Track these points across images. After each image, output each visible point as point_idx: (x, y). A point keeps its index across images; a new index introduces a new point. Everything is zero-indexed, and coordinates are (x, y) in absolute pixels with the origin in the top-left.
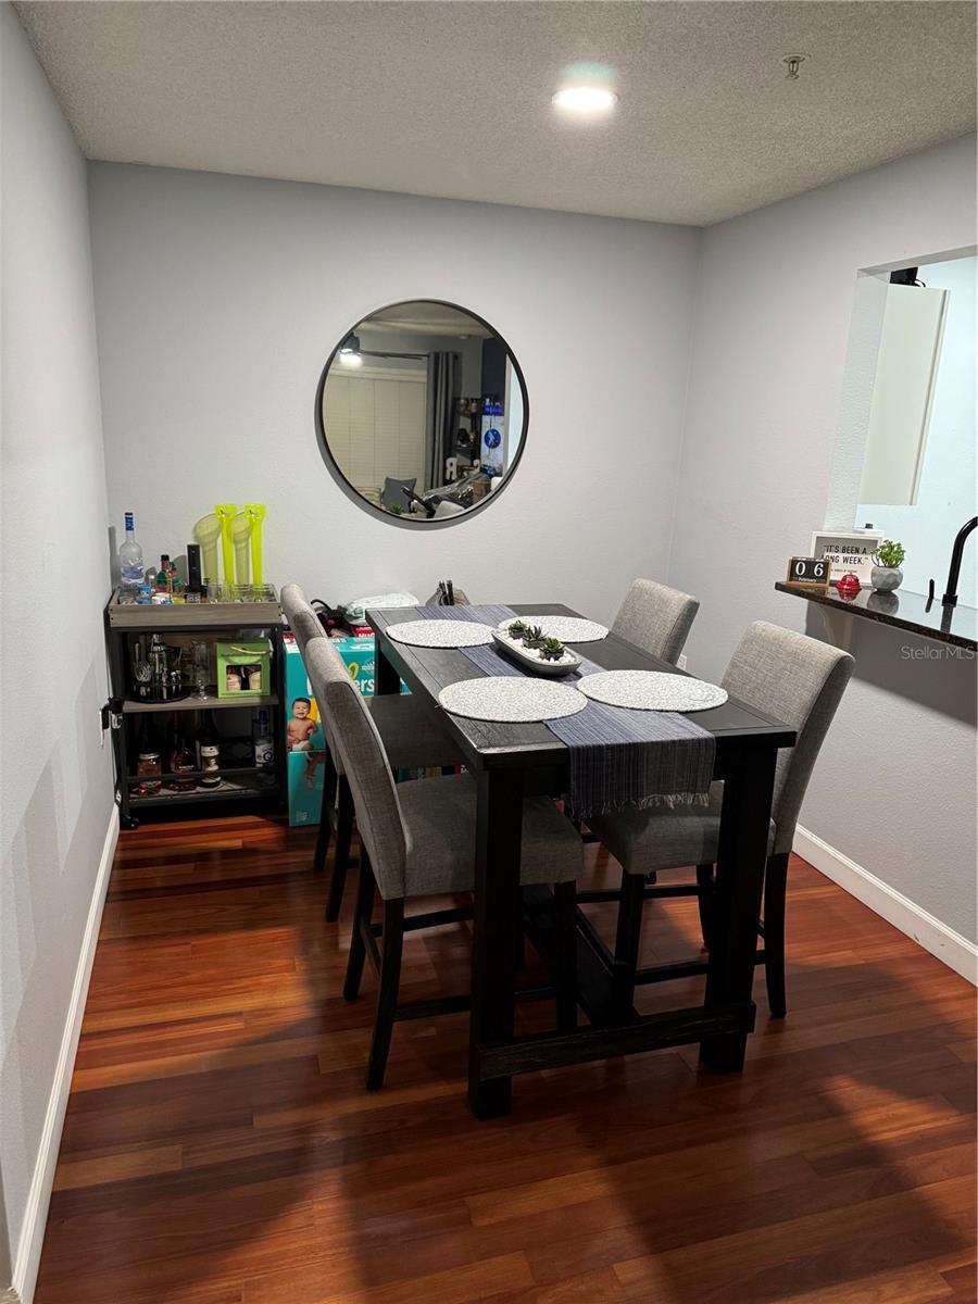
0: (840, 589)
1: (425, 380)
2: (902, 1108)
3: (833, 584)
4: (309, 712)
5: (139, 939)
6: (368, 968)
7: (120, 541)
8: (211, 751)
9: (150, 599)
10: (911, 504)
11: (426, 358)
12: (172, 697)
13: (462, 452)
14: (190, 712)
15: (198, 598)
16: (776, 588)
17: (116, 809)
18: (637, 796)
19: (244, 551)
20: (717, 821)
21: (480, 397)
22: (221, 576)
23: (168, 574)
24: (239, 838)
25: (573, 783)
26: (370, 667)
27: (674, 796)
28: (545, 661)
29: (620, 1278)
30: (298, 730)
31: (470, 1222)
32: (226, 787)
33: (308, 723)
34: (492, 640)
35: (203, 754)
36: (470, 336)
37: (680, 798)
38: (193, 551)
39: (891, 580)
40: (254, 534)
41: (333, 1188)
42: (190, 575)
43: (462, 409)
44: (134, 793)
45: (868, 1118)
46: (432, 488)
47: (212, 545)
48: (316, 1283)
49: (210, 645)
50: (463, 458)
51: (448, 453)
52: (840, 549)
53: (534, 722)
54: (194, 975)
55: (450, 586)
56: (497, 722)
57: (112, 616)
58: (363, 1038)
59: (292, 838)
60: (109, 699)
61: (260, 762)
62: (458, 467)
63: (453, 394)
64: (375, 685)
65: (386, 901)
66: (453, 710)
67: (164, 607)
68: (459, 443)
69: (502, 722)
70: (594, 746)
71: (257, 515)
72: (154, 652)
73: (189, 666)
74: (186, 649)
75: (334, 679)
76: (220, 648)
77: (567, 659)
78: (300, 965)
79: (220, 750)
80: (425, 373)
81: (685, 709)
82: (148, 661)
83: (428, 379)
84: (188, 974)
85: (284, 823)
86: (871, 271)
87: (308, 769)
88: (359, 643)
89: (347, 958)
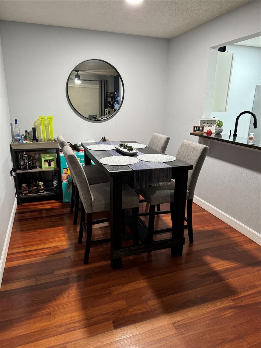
0: (207, 134)
1: (98, 88)
2: (222, 262)
3: (205, 133)
4: (67, 172)
5: (23, 231)
6: (84, 235)
7: (14, 126)
8: (41, 183)
9: (22, 142)
10: (225, 111)
11: (98, 81)
12: (30, 169)
13: (109, 107)
14: (35, 173)
15: (35, 142)
16: (190, 134)
17: (16, 199)
18: (152, 183)
19: (48, 129)
20: (173, 191)
21: (113, 92)
22: (42, 136)
23: (27, 136)
24: (50, 206)
25: (135, 180)
26: (83, 159)
27: (162, 183)
28: (128, 152)
29: (150, 304)
30: (65, 177)
31: (111, 294)
32: (45, 193)
33: (67, 175)
34: (115, 148)
35: (39, 184)
36: (110, 75)
37: (163, 183)
38: (34, 129)
39: (220, 131)
40: (50, 124)
41: (75, 287)
42: (33, 135)
43: (109, 95)
44: (21, 195)
45: (214, 265)
46: (101, 116)
47: (39, 128)
48: (70, 309)
49: (39, 155)
50: (110, 109)
51: (105, 108)
52: (207, 123)
53: (125, 165)
54: (38, 239)
55: (105, 138)
56: (115, 166)
57: (12, 146)
58: (83, 252)
59: (64, 205)
60: (12, 168)
61: (55, 186)
62: (108, 111)
63: (106, 91)
64: (85, 164)
65: (88, 214)
66: (103, 163)
67: (26, 144)
68: (108, 105)
69: (116, 166)
70: (140, 170)
71: (51, 119)
72: (24, 157)
73: (34, 161)
74: (33, 156)
75: (70, 154)
76: (42, 155)
77: (134, 151)
78: (66, 235)
79: (44, 183)
80: (98, 86)
81: (164, 161)
82: (23, 159)
83: (99, 87)
84: (36, 239)
85: (62, 202)
86: (213, 48)
87: (68, 187)
88: (80, 153)
89: (78, 233)
